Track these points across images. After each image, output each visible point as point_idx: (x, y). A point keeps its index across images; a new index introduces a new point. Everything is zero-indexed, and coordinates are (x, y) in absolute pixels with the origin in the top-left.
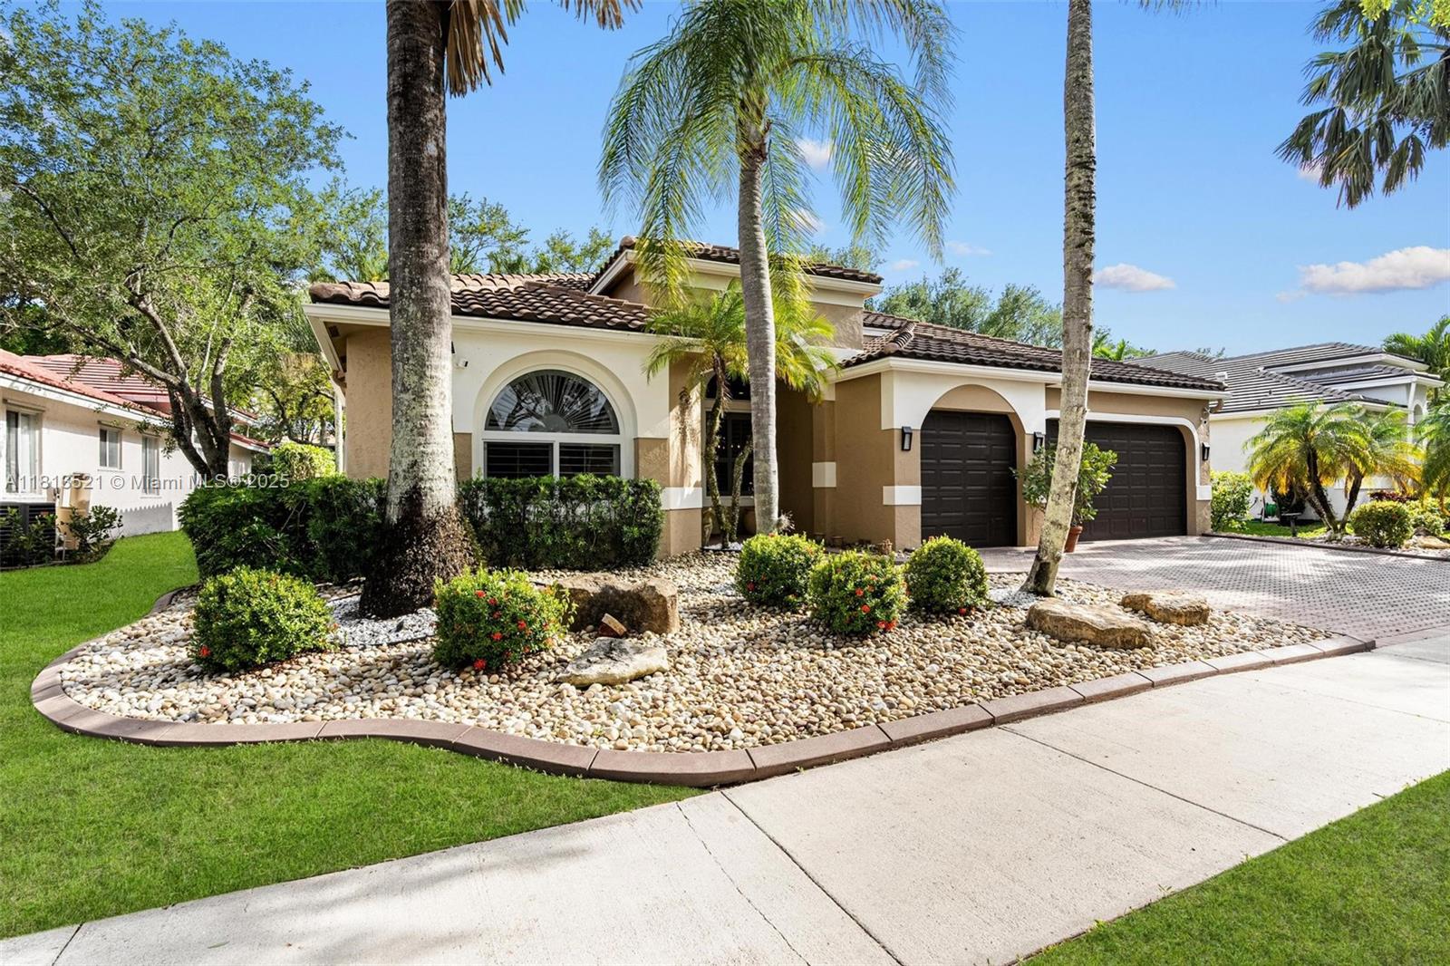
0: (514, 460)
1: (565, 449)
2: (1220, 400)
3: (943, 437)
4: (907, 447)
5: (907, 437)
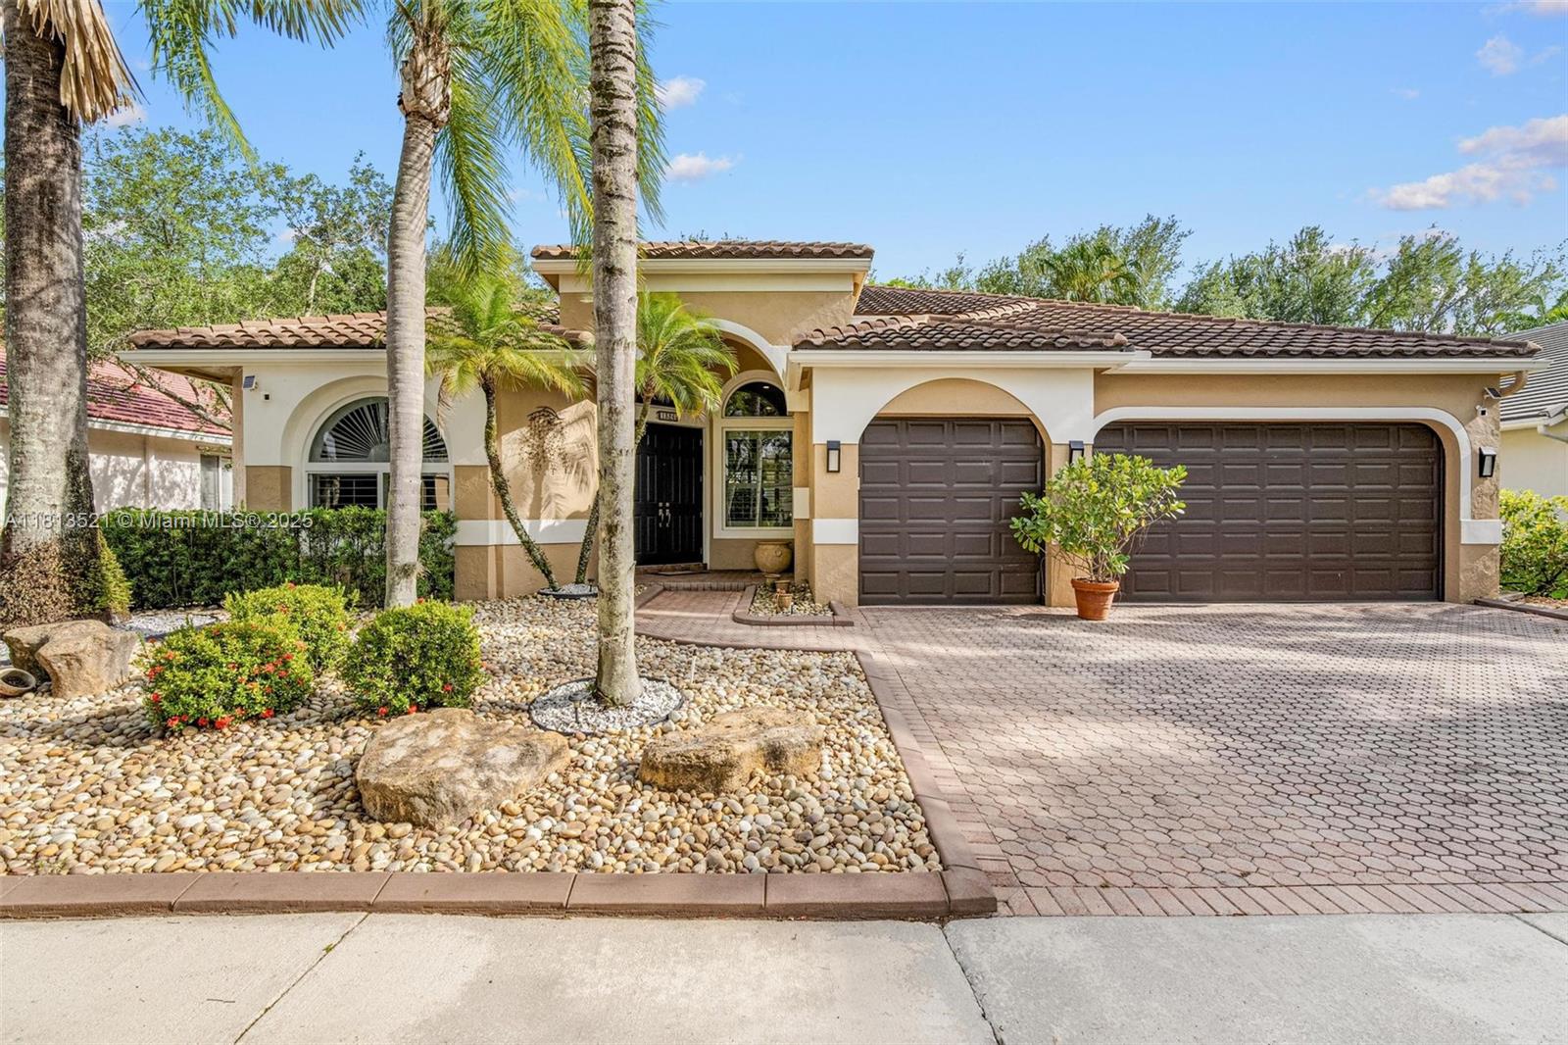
0: (350, 492)
2: (1519, 373)
3: (907, 452)
4: (833, 466)
5: (834, 454)
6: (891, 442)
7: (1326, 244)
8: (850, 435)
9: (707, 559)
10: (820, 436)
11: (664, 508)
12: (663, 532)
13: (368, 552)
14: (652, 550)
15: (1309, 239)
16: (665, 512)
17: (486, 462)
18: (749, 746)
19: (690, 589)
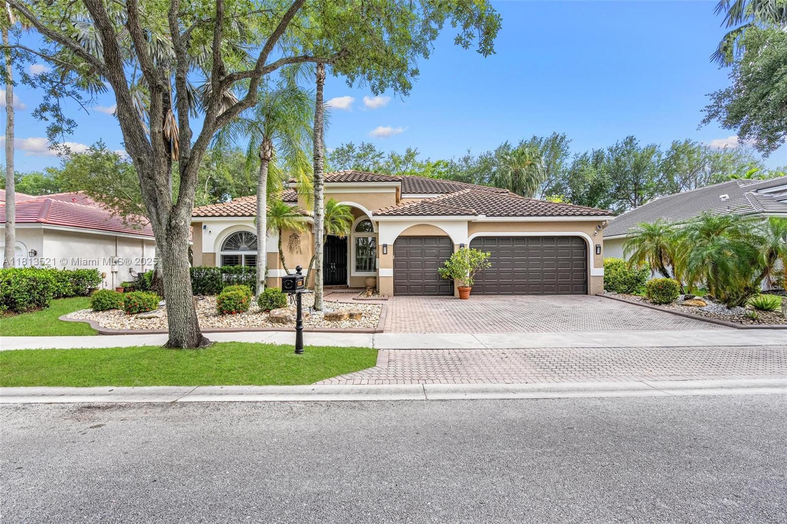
0: (233, 261)
1: (247, 257)
3: (411, 247)
4: (385, 252)
5: (385, 248)
6: (403, 244)
7: (637, 143)
8: (390, 242)
9: (349, 283)
10: (381, 242)
11: (333, 265)
12: (333, 274)
13: (243, 279)
14: (329, 280)
15: (630, 141)
16: (333, 267)
17: (278, 251)
18: (346, 313)
19: (341, 293)
